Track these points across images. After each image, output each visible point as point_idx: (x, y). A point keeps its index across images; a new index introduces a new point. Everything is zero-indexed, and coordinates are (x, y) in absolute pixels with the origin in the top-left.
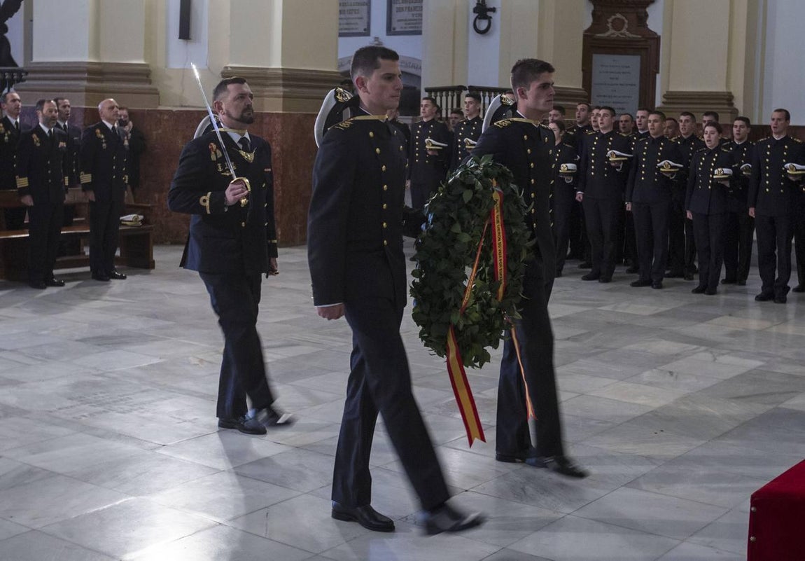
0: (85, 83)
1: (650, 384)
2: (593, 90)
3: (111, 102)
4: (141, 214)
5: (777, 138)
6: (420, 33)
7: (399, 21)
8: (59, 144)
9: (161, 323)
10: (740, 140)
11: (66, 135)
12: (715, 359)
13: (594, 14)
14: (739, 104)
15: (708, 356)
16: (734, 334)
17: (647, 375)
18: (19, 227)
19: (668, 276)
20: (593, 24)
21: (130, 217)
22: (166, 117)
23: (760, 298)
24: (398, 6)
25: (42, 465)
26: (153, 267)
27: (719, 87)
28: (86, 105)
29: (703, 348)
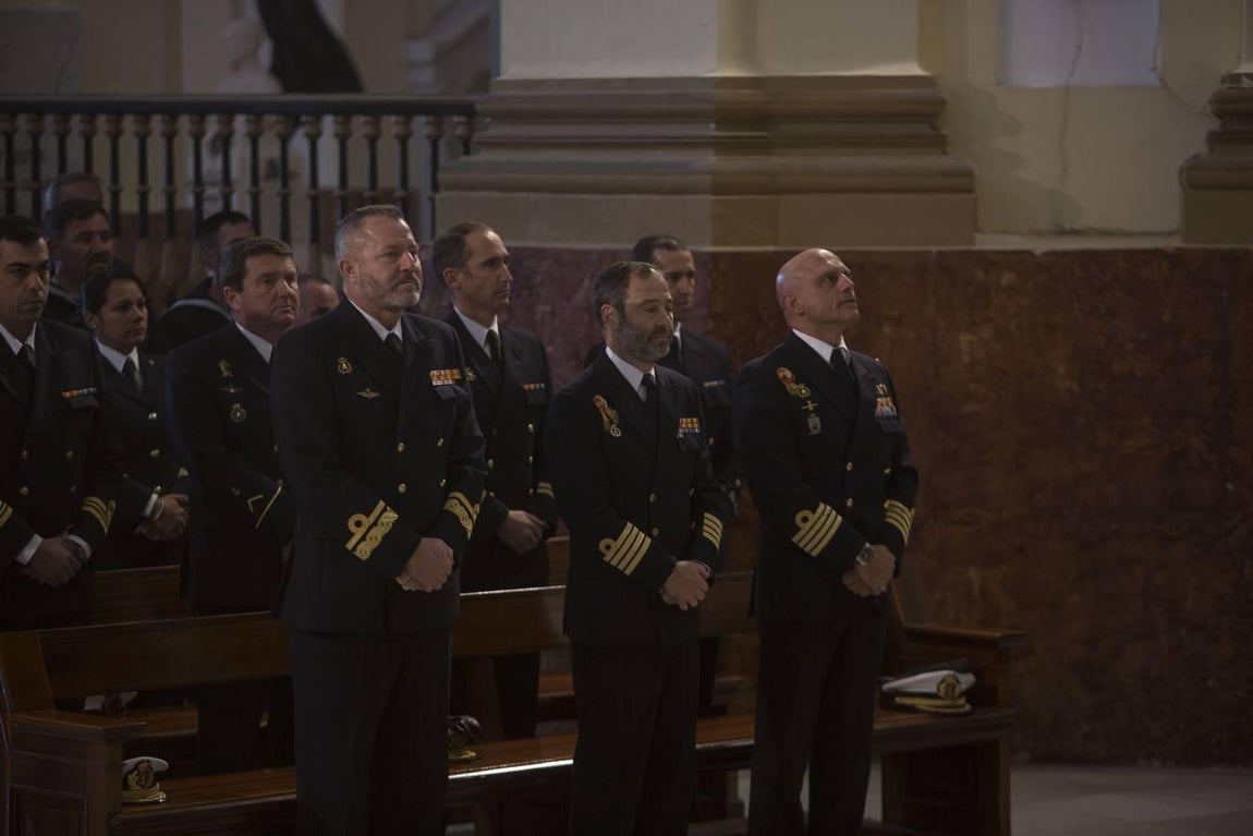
3: (821, 260)
4: (963, 671)
8: (677, 425)
21: (926, 681)
22: (1007, 278)
28: (716, 242)
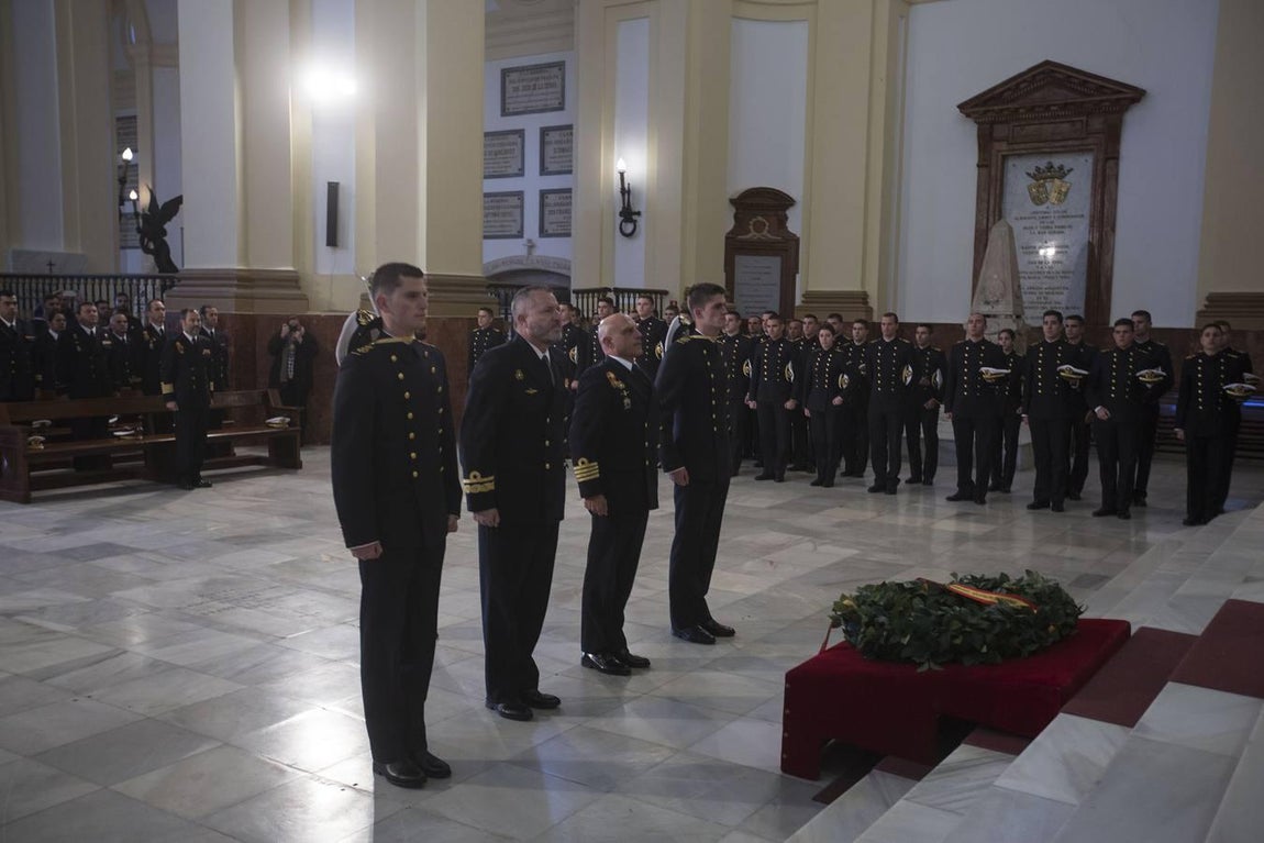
0: (235, 289)
1: (750, 573)
2: (736, 290)
4: (287, 417)
5: (887, 340)
6: (569, 235)
7: (551, 223)
8: (203, 351)
9: (299, 522)
10: (859, 341)
11: (211, 342)
12: (815, 549)
13: (736, 217)
14: (873, 303)
15: (810, 546)
16: (839, 525)
17: (748, 565)
18: (166, 431)
19: (791, 469)
20: (735, 226)
21: (277, 420)
23: (873, 490)
24: (551, 209)
25: (166, 659)
26: (301, 467)
27: (853, 286)
28: (237, 311)
29: (807, 538)
